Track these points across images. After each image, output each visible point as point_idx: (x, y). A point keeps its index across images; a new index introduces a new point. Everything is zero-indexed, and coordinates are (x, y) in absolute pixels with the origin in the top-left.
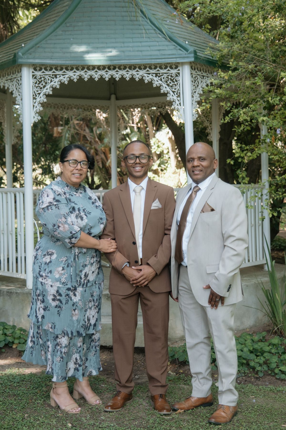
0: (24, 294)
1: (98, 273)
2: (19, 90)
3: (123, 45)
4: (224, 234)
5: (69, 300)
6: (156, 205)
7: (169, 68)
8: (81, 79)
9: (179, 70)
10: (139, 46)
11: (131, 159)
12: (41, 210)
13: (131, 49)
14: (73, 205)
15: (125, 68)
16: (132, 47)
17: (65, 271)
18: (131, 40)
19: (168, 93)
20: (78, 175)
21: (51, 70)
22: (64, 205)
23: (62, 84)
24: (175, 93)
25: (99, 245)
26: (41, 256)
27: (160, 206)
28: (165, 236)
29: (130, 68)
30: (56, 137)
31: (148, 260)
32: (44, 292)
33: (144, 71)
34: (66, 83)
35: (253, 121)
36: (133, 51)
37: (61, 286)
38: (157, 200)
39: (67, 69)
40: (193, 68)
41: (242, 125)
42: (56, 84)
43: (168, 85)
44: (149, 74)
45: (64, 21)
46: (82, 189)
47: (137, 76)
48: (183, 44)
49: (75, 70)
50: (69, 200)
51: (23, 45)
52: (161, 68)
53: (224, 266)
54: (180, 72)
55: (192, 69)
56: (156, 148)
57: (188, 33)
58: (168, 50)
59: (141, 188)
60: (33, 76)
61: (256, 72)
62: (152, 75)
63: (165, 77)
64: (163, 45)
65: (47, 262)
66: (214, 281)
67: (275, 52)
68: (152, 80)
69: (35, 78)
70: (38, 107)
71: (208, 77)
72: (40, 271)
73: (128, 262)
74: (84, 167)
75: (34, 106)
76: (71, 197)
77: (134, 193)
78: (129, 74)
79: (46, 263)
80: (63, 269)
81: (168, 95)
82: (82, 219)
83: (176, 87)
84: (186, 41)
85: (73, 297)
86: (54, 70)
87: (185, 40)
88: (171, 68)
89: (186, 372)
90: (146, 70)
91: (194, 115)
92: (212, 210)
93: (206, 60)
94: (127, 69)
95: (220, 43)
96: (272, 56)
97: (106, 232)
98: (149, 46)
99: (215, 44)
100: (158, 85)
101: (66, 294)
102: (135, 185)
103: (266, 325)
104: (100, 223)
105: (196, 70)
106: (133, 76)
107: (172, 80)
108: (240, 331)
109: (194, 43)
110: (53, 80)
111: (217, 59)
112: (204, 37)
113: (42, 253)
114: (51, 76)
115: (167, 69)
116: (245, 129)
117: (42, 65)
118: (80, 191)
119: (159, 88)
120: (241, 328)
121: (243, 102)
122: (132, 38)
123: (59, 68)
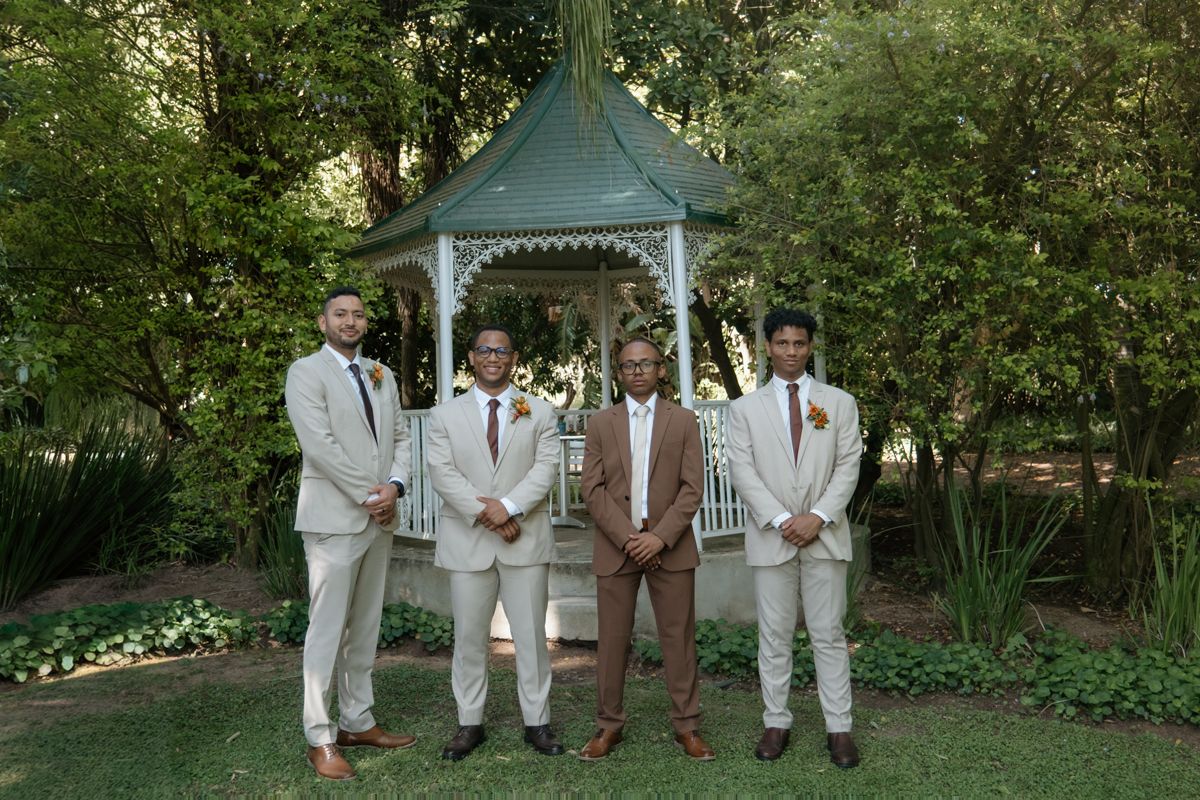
2: (435, 267)
3: (584, 198)
7: (650, 230)
8: (522, 249)
9: (666, 232)
13: (596, 204)
15: (586, 232)
16: (598, 200)
18: (597, 189)
19: (650, 266)
21: (479, 237)
23: (496, 258)
24: (661, 266)
29: (594, 231)
30: (553, 323)
33: (615, 235)
34: (501, 255)
36: (598, 207)
39: (503, 237)
40: (689, 228)
42: (487, 258)
43: (650, 254)
44: (622, 239)
45: (503, 165)
47: (605, 243)
48: (671, 194)
49: (513, 237)
51: (440, 204)
52: (639, 230)
54: (668, 235)
55: (687, 230)
58: (649, 203)
59: (646, 409)
60: (454, 247)
62: (626, 241)
63: (646, 243)
64: (642, 197)
68: (626, 248)
69: (458, 250)
70: (461, 292)
71: (713, 240)
75: (455, 290)
77: (635, 417)
78: (592, 241)
81: (650, 268)
83: (662, 258)
84: (675, 190)
86: (483, 238)
88: (655, 229)
90: (618, 233)
91: (691, 297)
93: (707, 216)
94: (590, 233)
100: (636, 255)
102: (637, 405)
105: (694, 231)
106: (597, 243)
107: (656, 247)
110: (482, 252)
111: (724, 213)
114: (480, 246)
115: (648, 232)
117: (467, 231)
119: (636, 259)
122: (599, 186)
123: (491, 235)
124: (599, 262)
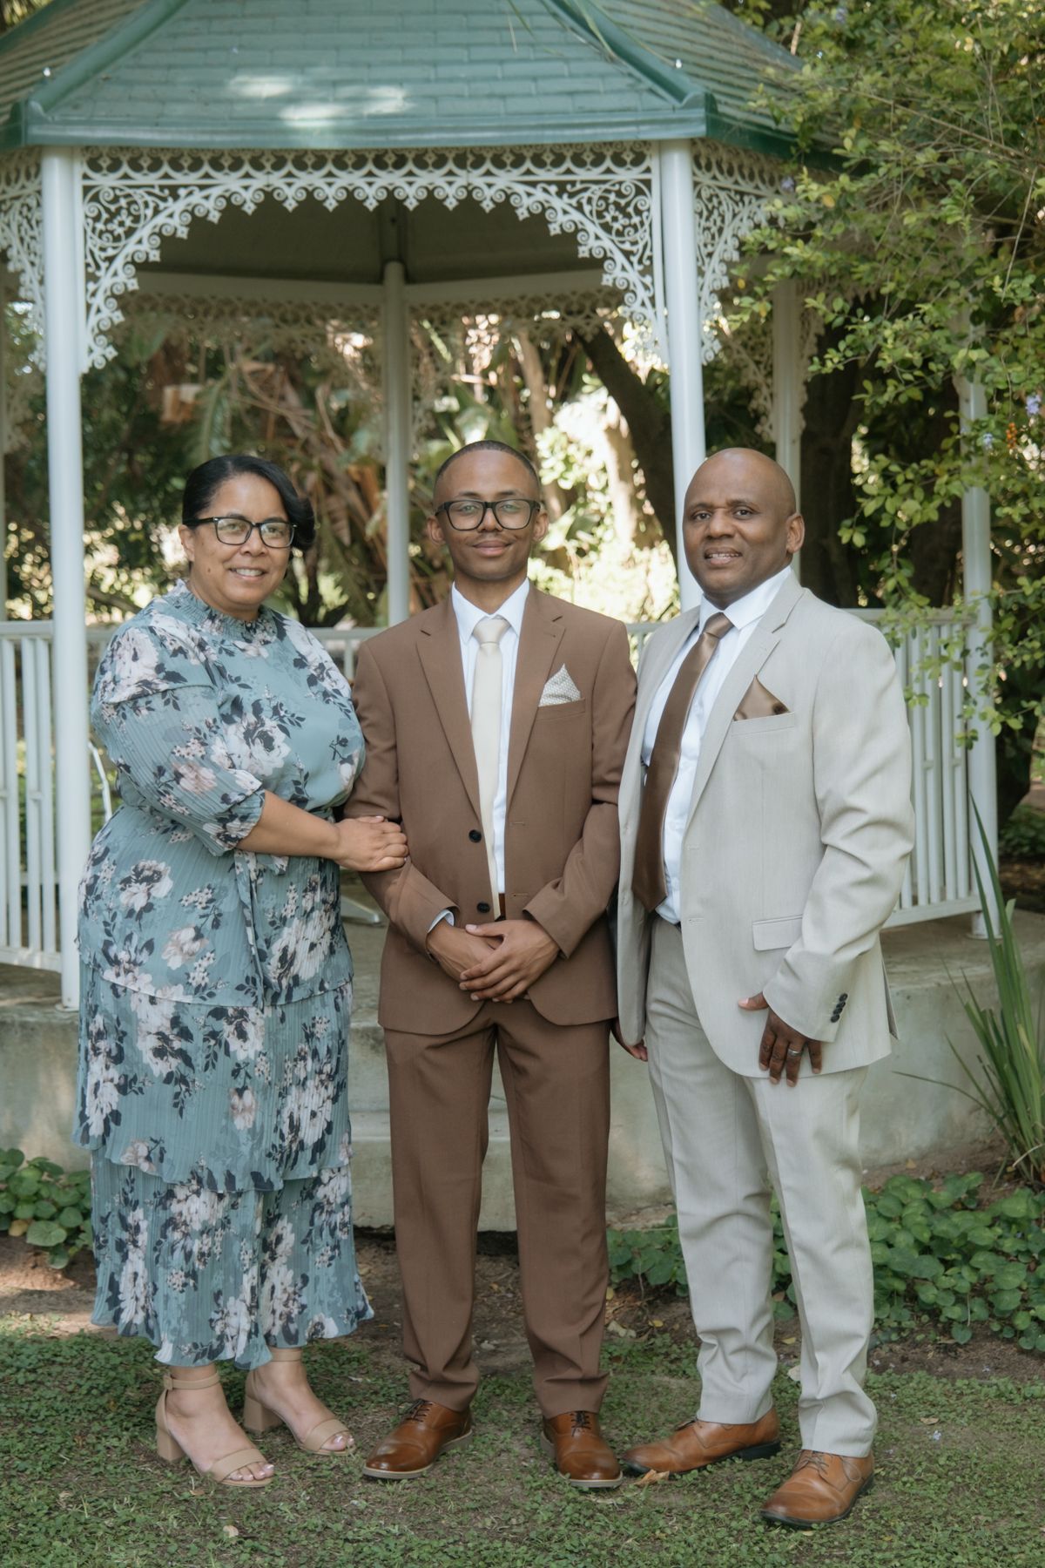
0: (51, 1028)
1: (332, 951)
2: (33, 244)
3: (431, 72)
4: (824, 801)
5: (221, 1053)
6: (559, 689)
7: (608, 163)
8: (270, 202)
9: (648, 170)
10: (495, 79)
11: (463, 511)
12: (111, 711)
13: (465, 89)
14: (234, 690)
15: (440, 162)
16: (468, 80)
17: (206, 942)
18: (462, 54)
19: (605, 258)
20: (253, 573)
21: (155, 167)
22: (198, 691)
23: (198, 223)
24: (635, 259)
25: (338, 844)
26: (113, 884)
27: (575, 695)
28: (595, 808)
29: (461, 161)
30: (174, 428)
31: (530, 898)
32: (122, 1023)
33: (516, 174)
34: (215, 217)
35: (932, 366)
36: (471, 97)
37: (188, 999)
38: (563, 671)
39: (217, 165)
40: (703, 162)
41: (891, 383)
42: (175, 221)
43: (607, 228)
44: (533, 184)
46: (271, 626)
47: (489, 193)
48: (665, 71)
49: (247, 168)
50: (216, 673)
51: (47, 73)
52: (579, 161)
53: (819, 923)
54: (654, 177)
55: (699, 166)
56: (561, 467)
57: (682, 28)
58: (606, 92)
59: (500, 624)
60: (86, 189)
61: (945, 178)
62: (545, 190)
63: (595, 198)
64: (588, 75)
65: (137, 909)
66: (781, 979)
67: (1017, 104)
68: (544, 210)
69: (95, 198)
70: (106, 313)
71: (758, 197)
72: (107, 944)
73: (451, 909)
74: (275, 543)
75: (89, 307)
76: (225, 660)
77: (474, 642)
78: (455, 186)
79: (131, 913)
80: (199, 936)
81: (607, 264)
82: (268, 743)
83: (638, 237)
84: (674, 60)
85: (235, 1044)
86: (166, 168)
87: (671, 54)
88: (619, 162)
89: (677, 1326)
90: (523, 169)
91: (708, 344)
92: (779, 709)
93: (750, 132)
94: (450, 166)
95: (807, 69)
96: (1005, 119)
97: (363, 794)
98: (535, 79)
99: (787, 72)
100: (570, 229)
101: (207, 1030)
103: (979, 1146)
104: (338, 759)
105: (715, 171)
106: (470, 193)
107: (622, 209)
108: (882, 1167)
109: (706, 68)
110: (162, 205)
111: (796, 129)
112: (745, 42)
113: (117, 873)
114: (157, 191)
115: (603, 168)
116: (903, 399)
117: (121, 149)
118: (260, 635)
119: (570, 239)
120: (886, 1156)
121: (892, 295)
122: (468, 46)
123: (186, 162)
124: (385, 261)
